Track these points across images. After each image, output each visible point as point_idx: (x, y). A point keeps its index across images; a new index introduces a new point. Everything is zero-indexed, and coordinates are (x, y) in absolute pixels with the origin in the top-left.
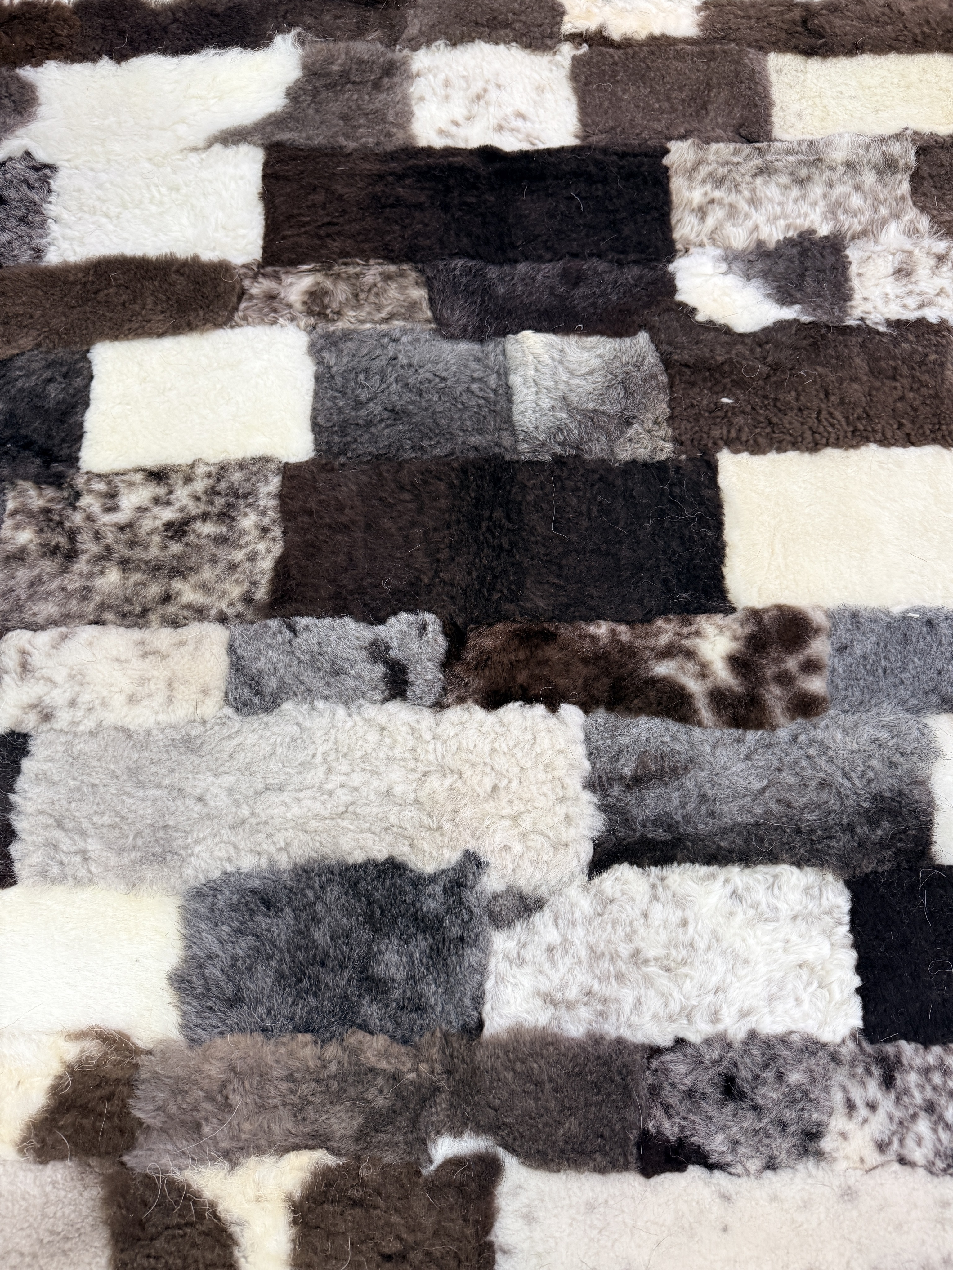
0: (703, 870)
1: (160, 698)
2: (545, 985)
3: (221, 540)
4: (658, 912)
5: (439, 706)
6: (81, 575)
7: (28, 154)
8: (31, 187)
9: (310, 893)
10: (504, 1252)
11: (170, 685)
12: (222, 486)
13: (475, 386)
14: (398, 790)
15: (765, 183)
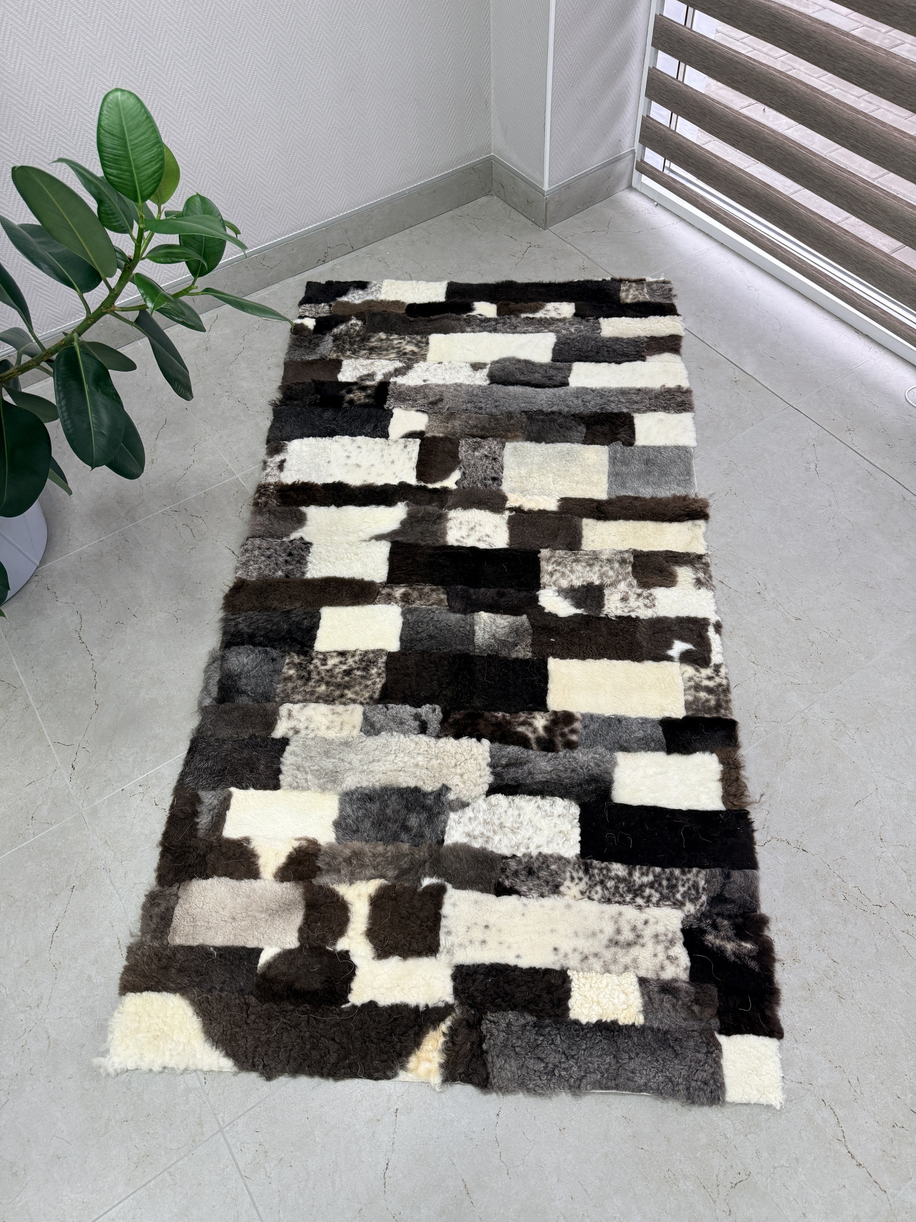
0: (528, 797)
1: (338, 728)
2: (467, 830)
3: (363, 677)
4: (510, 812)
5: (438, 737)
6: (311, 686)
7: (302, 538)
8: (303, 550)
9: (386, 797)
10: (444, 917)
11: (342, 724)
12: (366, 658)
13: (461, 629)
14: (421, 763)
15: (577, 565)
